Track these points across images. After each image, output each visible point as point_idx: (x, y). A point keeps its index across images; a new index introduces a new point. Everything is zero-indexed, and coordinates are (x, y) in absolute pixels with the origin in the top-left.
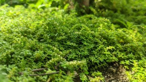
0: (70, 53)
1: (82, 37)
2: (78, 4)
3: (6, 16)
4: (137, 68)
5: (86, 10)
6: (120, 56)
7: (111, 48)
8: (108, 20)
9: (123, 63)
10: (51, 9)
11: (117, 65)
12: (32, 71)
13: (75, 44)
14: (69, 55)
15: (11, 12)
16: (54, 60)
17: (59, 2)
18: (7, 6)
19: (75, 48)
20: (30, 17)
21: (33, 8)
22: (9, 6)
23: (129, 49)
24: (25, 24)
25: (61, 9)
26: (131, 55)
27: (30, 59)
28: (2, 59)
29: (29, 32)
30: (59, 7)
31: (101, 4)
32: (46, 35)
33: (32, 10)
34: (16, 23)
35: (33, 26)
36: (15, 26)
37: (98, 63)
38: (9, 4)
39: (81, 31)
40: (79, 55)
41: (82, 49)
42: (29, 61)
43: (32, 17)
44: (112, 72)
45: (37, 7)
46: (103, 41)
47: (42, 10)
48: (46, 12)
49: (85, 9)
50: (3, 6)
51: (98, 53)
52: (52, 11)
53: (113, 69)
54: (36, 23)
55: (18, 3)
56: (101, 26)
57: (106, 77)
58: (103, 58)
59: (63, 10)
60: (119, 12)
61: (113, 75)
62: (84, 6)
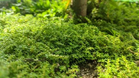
0: (58, 50)
1: (69, 39)
2: (76, 14)
3: (17, 22)
4: (109, 65)
5: (82, 20)
6: (98, 56)
7: (90, 48)
8: (97, 28)
9: (100, 61)
10: (54, 18)
11: (95, 63)
12: (25, 59)
13: (63, 44)
14: (56, 52)
15: (21, 19)
16: (42, 54)
17: (61, 13)
18: (19, 15)
19: (63, 47)
20: (35, 24)
21: (40, 17)
22: (21, 15)
23: (106, 50)
24: (29, 28)
25: (62, 18)
26: (107, 55)
27: (26, 52)
28: (7, 50)
29: (31, 34)
30: (61, 16)
31: (97, 15)
32: (42, 36)
33: (39, 19)
34: (23, 27)
35: (35, 30)
36: (22, 29)
37: (78, 59)
38: (21, 14)
39: (70, 35)
40: (65, 52)
41: (68, 48)
42: (25, 53)
43: (36, 24)
44: (89, 67)
45: (42, 16)
46: (86, 43)
47: (47, 19)
48: (49, 21)
49: (82, 18)
50: (16, 14)
51: (80, 52)
52: (55, 20)
53: (90, 65)
54: (37, 27)
55: (29, 13)
56: (87, 32)
57: (83, 70)
58: (83, 56)
59: (63, 19)
60: (112, 22)
61: (89, 70)
62: (81, 17)
